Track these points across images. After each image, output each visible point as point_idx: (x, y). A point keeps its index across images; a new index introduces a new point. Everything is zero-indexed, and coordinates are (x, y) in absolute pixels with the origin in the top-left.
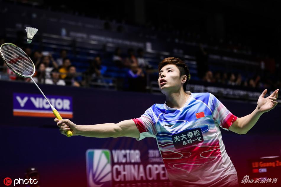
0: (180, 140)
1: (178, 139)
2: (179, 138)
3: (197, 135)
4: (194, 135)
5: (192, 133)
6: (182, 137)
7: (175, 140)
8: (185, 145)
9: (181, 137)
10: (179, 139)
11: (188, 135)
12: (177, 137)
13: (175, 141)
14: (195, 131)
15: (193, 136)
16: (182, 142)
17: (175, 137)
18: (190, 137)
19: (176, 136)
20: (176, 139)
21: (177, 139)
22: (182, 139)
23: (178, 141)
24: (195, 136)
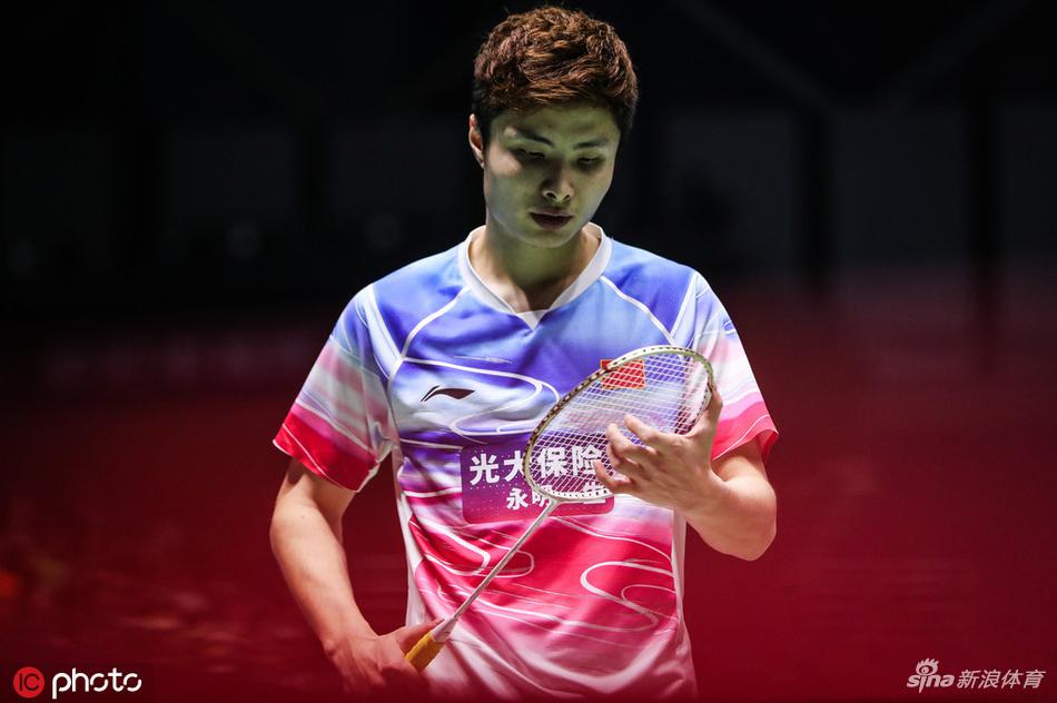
0: (497, 478)
1: (488, 469)
2: (496, 466)
3: (584, 468)
4: (569, 467)
5: (562, 456)
6: (511, 467)
7: (475, 473)
8: (517, 507)
9: (507, 462)
10: (494, 473)
11: (541, 460)
12: (488, 459)
13: (474, 482)
14: (580, 448)
15: (565, 472)
16: (505, 488)
17: (475, 459)
18: (549, 473)
19: (483, 456)
20: (479, 470)
21: (484, 471)
22: (508, 478)
23: (489, 480)
24: (576, 472)
